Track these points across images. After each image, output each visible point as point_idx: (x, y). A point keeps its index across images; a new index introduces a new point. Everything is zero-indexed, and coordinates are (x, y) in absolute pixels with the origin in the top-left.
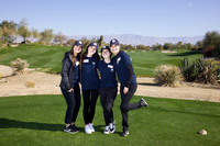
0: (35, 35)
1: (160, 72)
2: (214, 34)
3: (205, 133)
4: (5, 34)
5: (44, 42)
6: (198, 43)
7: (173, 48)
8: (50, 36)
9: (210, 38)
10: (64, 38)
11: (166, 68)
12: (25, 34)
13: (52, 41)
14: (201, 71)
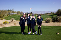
0: (16, 12)
1: (46, 20)
2: (60, 10)
3: (58, 33)
4: (9, 13)
5: (18, 14)
6: (56, 12)
7: (50, 14)
8: (19, 13)
9: (59, 11)
10: (23, 13)
11: (48, 19)
12: (13, 12)
13: (20, 14)
14: (57, 19)
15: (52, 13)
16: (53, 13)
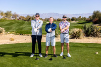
0: (2, 14)
1: (73, 32)
3: (97, 53)
6: (90, 17)
9: (96, 14)
10: (17, 16)
11: (76, 30)
13: (11, 18)
14: (92, 31)
15: (82, 19)
16: (85, 18)
